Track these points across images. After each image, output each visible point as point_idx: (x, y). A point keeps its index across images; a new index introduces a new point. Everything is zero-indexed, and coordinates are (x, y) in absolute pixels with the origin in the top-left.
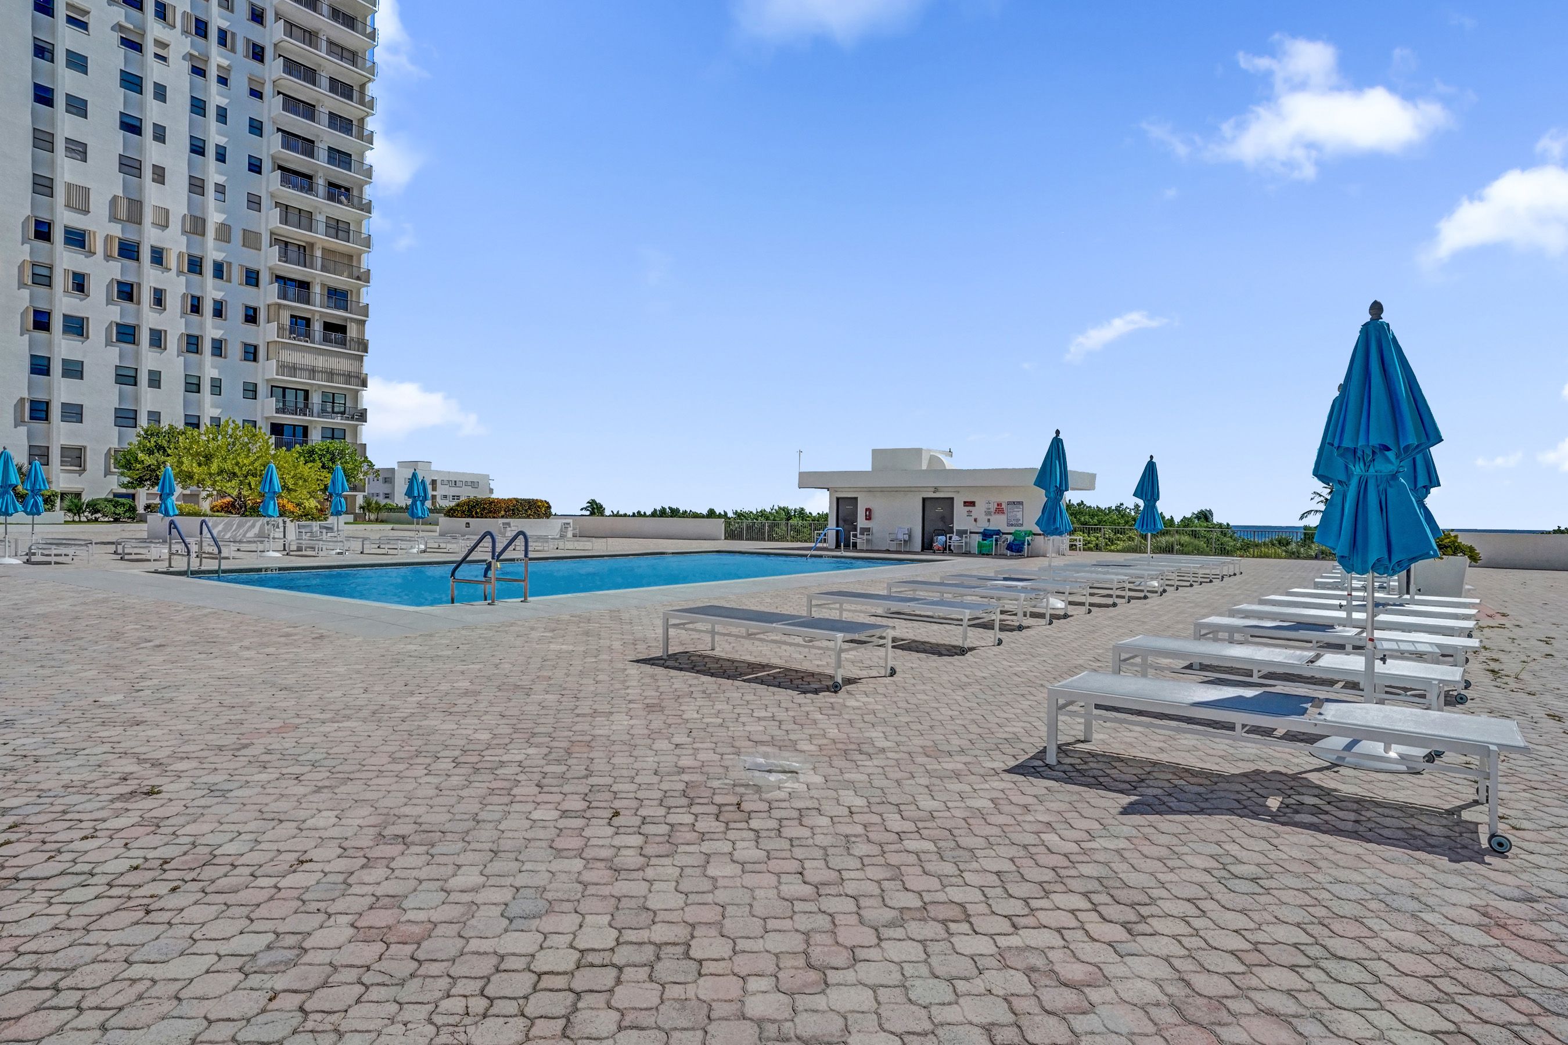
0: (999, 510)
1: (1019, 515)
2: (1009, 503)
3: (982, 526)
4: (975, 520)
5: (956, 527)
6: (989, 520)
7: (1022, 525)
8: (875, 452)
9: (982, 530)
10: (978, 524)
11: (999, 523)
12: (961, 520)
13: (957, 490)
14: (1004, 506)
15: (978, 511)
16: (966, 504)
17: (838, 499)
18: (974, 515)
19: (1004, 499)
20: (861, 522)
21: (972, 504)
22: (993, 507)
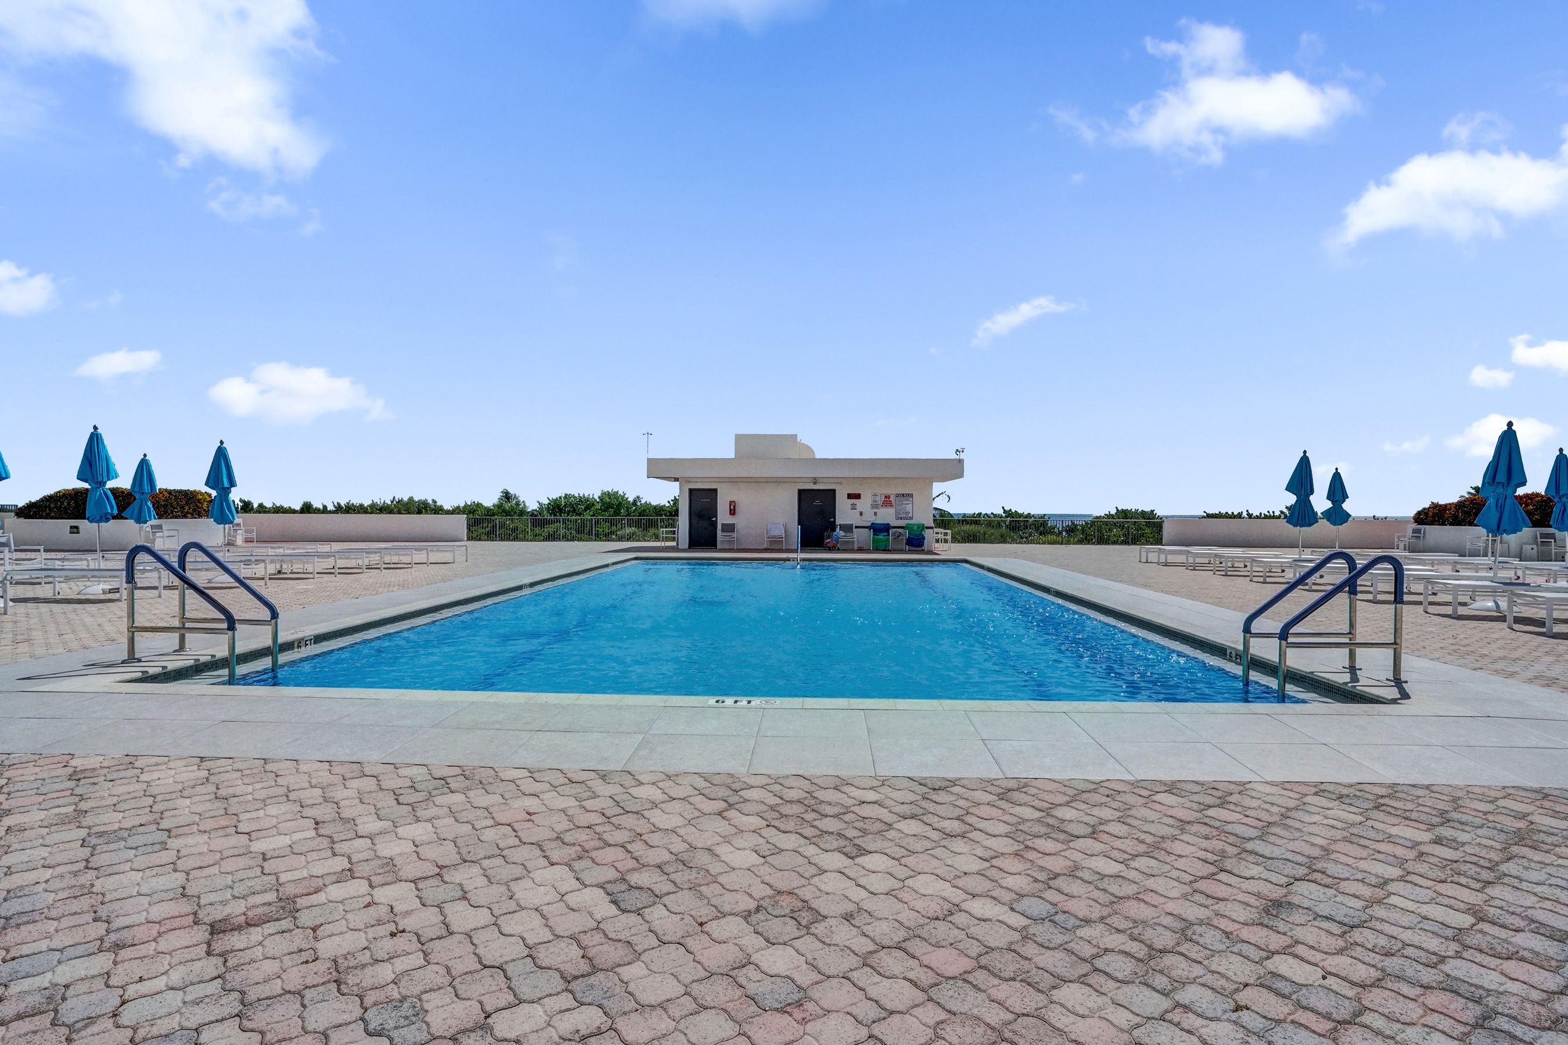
0: (887, 502)
1: (909, 508)
2: (897, 496)
3: (869, 519)
4: (861, 514)
5: (839, 521)
6: (876, 514)
7: (912, 518)
8: (738, 438)
9: (869, 524)
10: (864, 517)
11: (887, 516)
12: (845, 513)
13: (840, 481)
14: (892, 498)
15: (864, 504)
16: (850, 496)
17: (691, 491)
18: (859, 508)
19: (892, 491)
20: (723, 517)
21: (857, 496)
22: (880, 500)
